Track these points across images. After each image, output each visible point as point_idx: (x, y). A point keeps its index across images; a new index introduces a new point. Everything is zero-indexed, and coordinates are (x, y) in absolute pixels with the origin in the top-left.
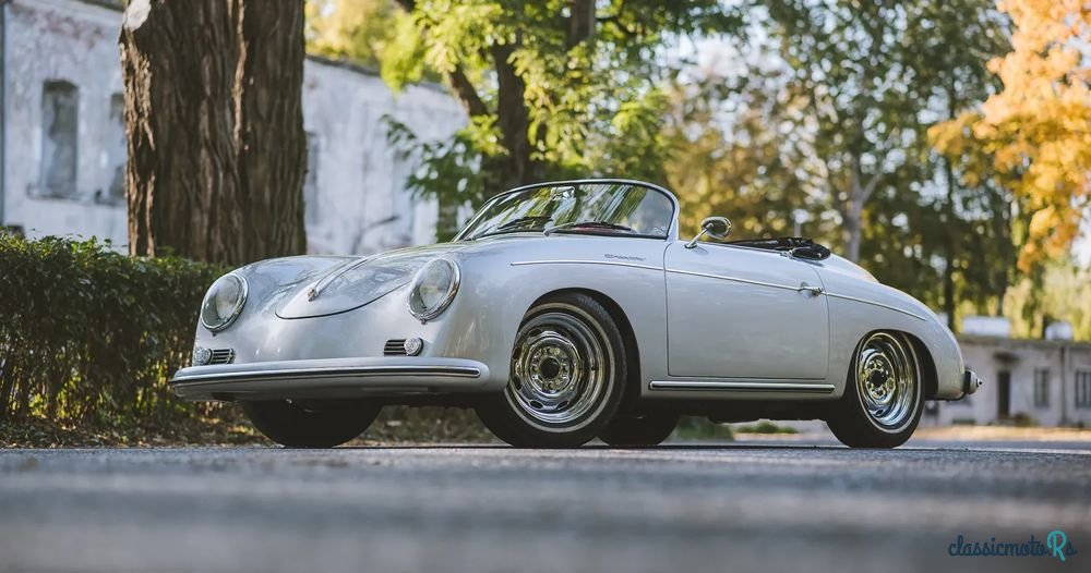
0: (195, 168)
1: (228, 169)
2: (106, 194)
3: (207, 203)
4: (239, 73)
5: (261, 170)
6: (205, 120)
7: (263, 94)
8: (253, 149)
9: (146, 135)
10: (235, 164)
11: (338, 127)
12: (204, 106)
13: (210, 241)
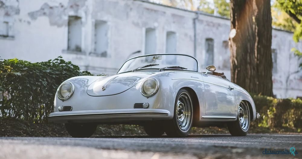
0: (246, 69)
1: (254, 69)
2: (221, 67)
3: (249, 77)
4: (256, 44)
5: (261, 68)
6: (248, 58)
7: (262, 49)
8: (260, 62)
9: (235, 62)
10: (255, 68)
11: (282, 47)
12: (248, 55)
13: (250, 86)
